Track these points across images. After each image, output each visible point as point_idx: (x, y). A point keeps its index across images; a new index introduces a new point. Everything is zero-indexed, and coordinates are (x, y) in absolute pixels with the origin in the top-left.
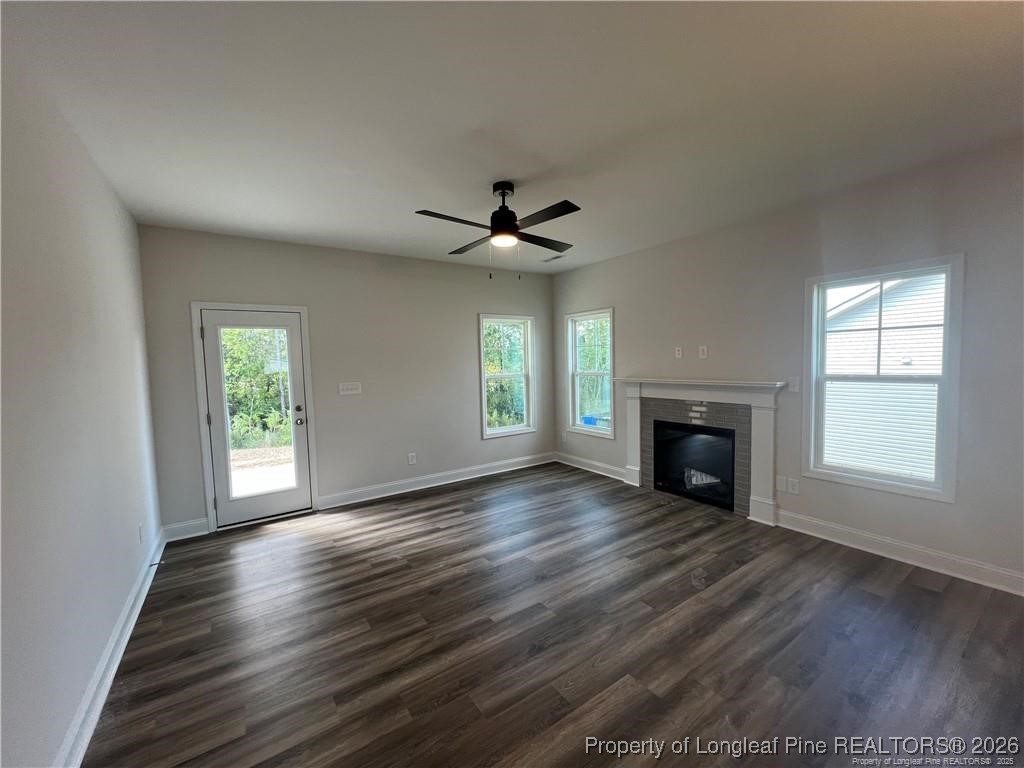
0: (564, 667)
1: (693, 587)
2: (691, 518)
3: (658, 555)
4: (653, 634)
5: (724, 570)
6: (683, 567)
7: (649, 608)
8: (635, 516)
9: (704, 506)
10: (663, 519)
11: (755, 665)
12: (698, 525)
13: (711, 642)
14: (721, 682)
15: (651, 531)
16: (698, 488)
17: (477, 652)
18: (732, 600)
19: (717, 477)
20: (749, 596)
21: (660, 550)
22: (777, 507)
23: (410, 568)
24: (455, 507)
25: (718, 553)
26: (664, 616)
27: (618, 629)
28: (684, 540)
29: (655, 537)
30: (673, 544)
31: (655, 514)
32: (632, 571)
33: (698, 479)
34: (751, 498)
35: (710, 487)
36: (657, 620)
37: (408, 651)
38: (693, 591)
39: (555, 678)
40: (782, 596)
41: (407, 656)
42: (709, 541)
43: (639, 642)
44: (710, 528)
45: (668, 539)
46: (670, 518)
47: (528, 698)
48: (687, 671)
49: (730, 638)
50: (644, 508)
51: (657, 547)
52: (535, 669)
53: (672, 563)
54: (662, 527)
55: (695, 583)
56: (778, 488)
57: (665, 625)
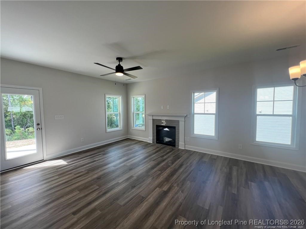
0: (141, 190)
1: (169, 165)
2: (166, 149)
3: (160, 159)
4: (162, 178)
5: (175, 161)
6: (166, 161)
7: (160, 172)
8: (152, 150)
9: (169, 146)
10: (159, 150)
11: (184, 180)
12: (168, 151)
13: (175, 177)
14: (178, 185)
15: (157, 154)
16: (167, 142)
17: (116, 191)
18: (178, 167)
19: (172, 139)
20: (181, 166)
21: (160, 158)
22: (185, 145)
23: (89, 173)
24: (99, 154)
25: (173, 157)
26: (164, 173)
27: (153, 178)
28: (165, 155)
29: (158, 155)
30: (163, 156)
31: (157, 149)
32: (154, 164)
33: (167, 139)
34: (180, 143)
35: (170, 141)
36: (162, 174)
37: (94, 196)
38: (169, 166)
39: (140, 193)
40: (188, 164)
41: (94, 197)
42: (171, 154)
43: (159, 180)
44: (171, 151)
45: (162, 155)
46: (161, 150)
47: (134, 199)
48: (171, 184)
49: (179, 175)
50: (154, 148)
51: (159, 157)
52: (134, 192)
53: (164, 161)
54: (160, 152)
55: (169, 164)
56: (185, 140)
57: (164, 175)
